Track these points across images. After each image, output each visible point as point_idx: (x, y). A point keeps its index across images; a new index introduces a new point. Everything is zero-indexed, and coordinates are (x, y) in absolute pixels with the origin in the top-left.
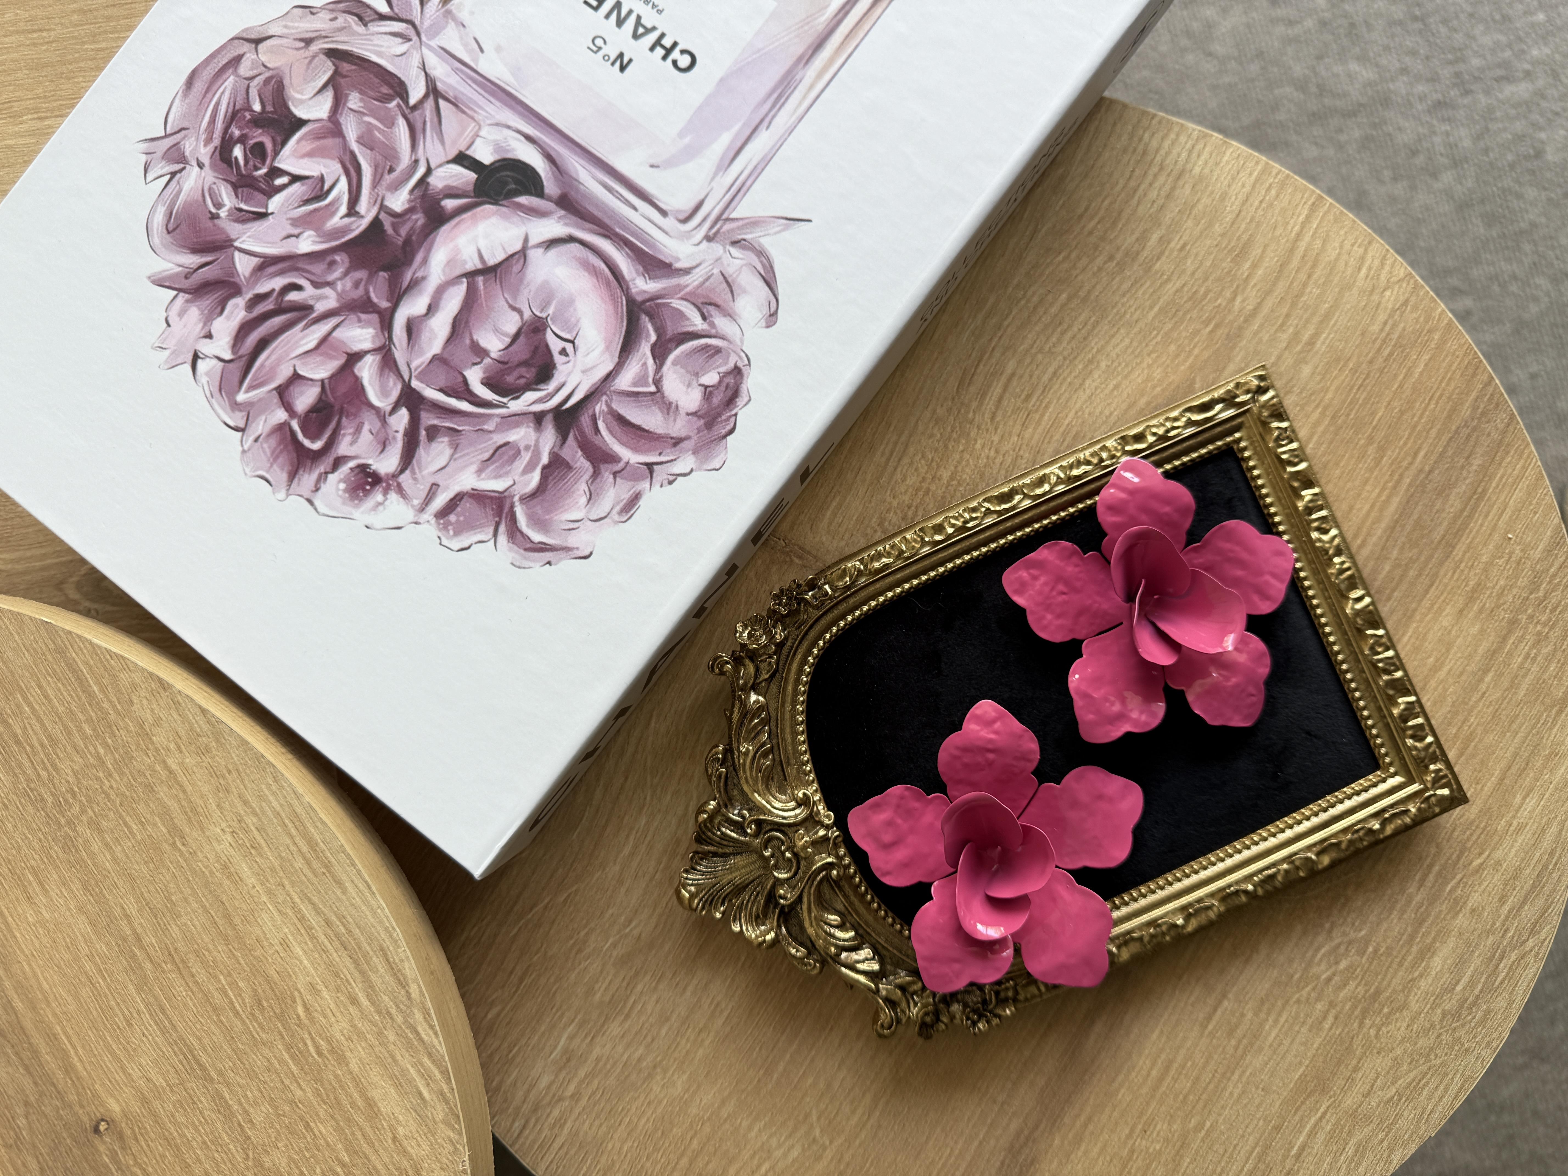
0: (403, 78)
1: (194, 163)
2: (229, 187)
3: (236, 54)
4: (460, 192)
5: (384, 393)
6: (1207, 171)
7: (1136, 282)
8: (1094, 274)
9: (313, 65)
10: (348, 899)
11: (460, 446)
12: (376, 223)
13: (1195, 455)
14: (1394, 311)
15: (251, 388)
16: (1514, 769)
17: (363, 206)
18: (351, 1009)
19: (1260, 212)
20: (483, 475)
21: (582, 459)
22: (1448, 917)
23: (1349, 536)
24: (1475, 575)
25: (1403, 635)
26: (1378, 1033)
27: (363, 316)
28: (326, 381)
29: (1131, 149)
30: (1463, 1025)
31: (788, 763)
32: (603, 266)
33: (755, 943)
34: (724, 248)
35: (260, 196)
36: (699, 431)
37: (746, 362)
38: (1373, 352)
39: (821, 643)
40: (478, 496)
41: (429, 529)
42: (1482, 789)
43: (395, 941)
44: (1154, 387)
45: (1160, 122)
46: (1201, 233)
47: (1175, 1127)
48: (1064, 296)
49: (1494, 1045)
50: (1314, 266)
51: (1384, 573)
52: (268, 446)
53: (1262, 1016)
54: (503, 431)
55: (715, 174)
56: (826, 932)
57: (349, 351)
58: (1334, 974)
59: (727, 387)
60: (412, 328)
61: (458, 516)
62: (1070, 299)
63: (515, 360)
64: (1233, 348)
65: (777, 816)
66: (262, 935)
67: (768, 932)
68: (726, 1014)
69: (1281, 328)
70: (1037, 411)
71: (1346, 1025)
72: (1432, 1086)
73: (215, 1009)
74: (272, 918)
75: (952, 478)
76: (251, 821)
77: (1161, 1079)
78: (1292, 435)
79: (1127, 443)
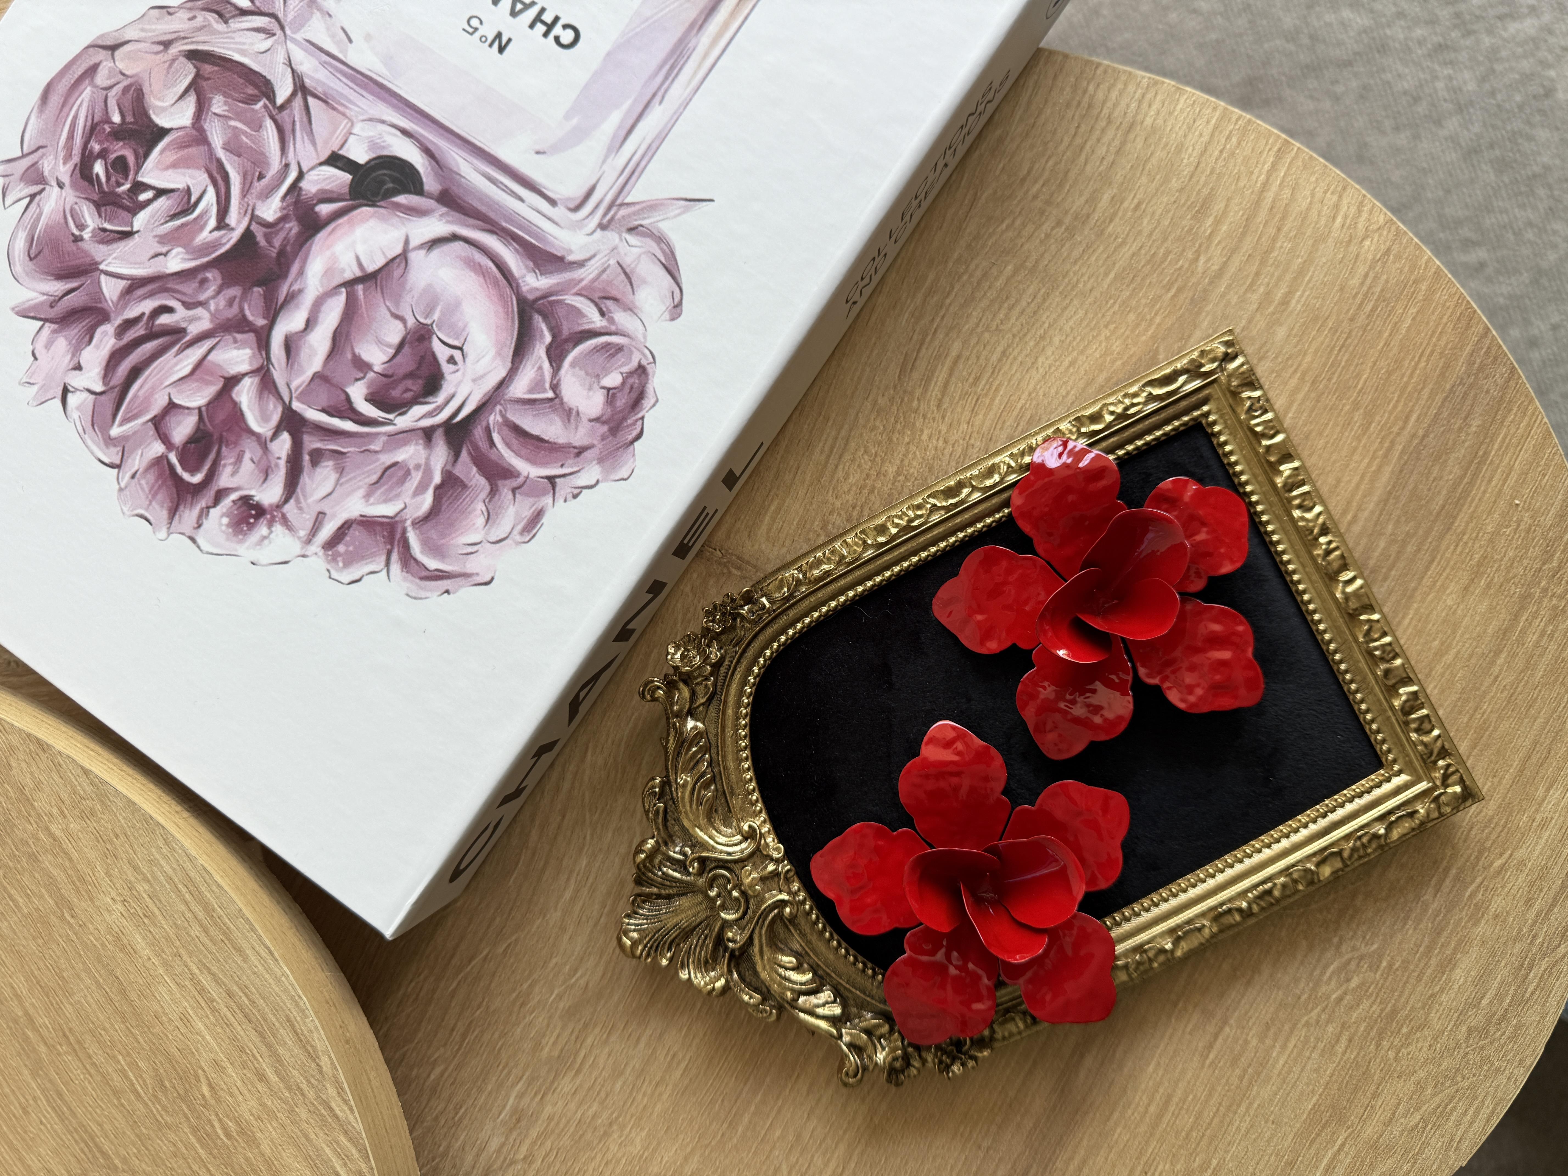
0: (268, 77)
1: (54, 183)
2: (91, 206)
3: (92, 63)
4: (335, 196)
5: (264, 417)
6: (1160, 121)
7: (1088, 247)
8: (1041, 242)
9: (173, 69)
10: (250, 967)
11: (346, 470)
12: (248, 235)
13: (1159, 433)
14: (1375, 262)
15: (125, 421)
16: (1534, 759)
17: (232, 218)
18: (259, 1087)
19: (1221, 163)
20: (372, 500)
21: (478, 476)
22: (1469, 925)
23: (1336, 513)
24: (1481, 547)
25: (1403, 617)
26: (1397, 1055)
27: (239, 336)
28: (204, 409)
29: (1075, 103)
30: (1492, 1043)
31: (732, 793)
32: (490, 264)
33: (705, 991)
34: (620, 235)
35: (124, 214)
36: (603, 438)
37: (651, 360)
38: (1354, 307)
39: (761, 660)
40: (367, 523)
41: (317, 562)
42: (1500, 783)
43: (303, 1011)
44: (1113, 361)
45: (1105, 72)
46: (1157, 190)
47: (1179, 1167)
48: (1010, 268)
49: (1528, 1062)
50: (1283, 218)
51: (1379, 550)
52: (145, 483)
53: (1268, 1042)
54: (390, 451)
55: (607, 157)
56: (780, 976)
57: (226, 375)
58: (1345, 993)
59: (632, 388)
60: (290, 346)
61: (347, 546)
62: (1016, 271)
63: (400, 372)
64: (1198, 313)
65: (721, 852)
66: (160, 1010)
67: (718, 979)
68: (683, 1065)
69: (1251, 288)
70: (986, 395)
71: (1361, 1048)
72: (1460, 1110)
73: (116, 1093)
74: (171, 992)
75: (898, 473)
76: (142, 888)
77: (1160, 1116)
78: (1267, 405)
79: (1083, 425)
